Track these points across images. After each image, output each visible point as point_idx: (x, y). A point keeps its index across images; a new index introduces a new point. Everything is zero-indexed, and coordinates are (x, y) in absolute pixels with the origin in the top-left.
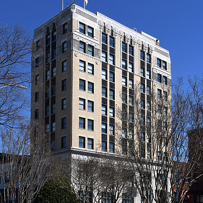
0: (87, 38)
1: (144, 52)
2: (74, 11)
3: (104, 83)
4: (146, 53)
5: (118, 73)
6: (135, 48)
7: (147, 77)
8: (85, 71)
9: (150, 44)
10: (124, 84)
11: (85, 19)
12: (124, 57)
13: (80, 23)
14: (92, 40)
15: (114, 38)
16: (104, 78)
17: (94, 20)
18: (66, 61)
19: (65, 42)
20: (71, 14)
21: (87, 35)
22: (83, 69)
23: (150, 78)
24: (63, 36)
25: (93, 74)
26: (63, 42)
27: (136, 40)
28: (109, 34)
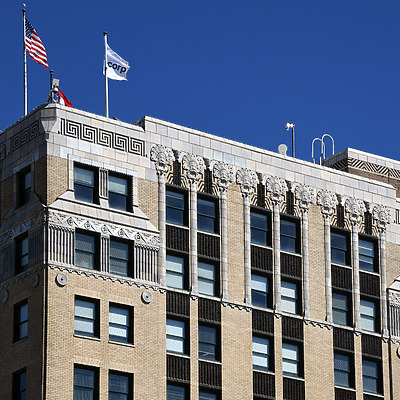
0: (104, 215)
1: (348, 234)
2: (53, 128)
3: (177, 367)
4: (355, 238)
5: (236, 325)
6: (306, 226)
7: (364, 326)
8: (97, 333)
9: (375, 201)
10: (264, 362)
11: (97, 149)
12: (261, 264)
13: (77, 165)
14: (126, 220)
15: (216, 201)
16: (177, 347)
17: (135, 147)
18: (25, 302)
19: (25, 235)
20: (40, 139)
21: (104, 203)
22: (89, 327)
23: (377, 328)
24: (19, 213)
25: (130, 339)
26: (16, 233)
27: (311, 194)
28: (195, 188)
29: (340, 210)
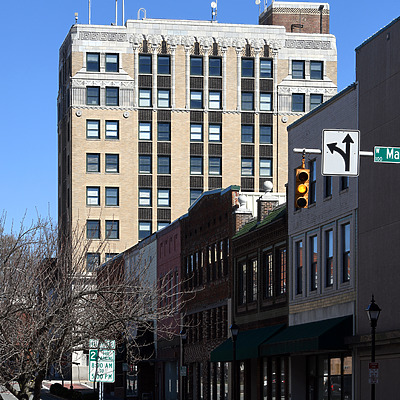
0: (102, 77)
1: (252, 60)
2: (75, 37)
3: (144, 148)
4: (257, 61)
5: (180, 123)
6: (224, 60)
8: (99, 136)
9: (270, 38)
11: (99, 43)
13: (88, 53)
14: (115, 77)
15: (169, 57)
17: (121, 38)
21: (103, 70)
22: (95, 134)
23: (271, 108)
25: (117, 137)
27: (228, 42)
28: (156, 53)
29: (248, 47)
